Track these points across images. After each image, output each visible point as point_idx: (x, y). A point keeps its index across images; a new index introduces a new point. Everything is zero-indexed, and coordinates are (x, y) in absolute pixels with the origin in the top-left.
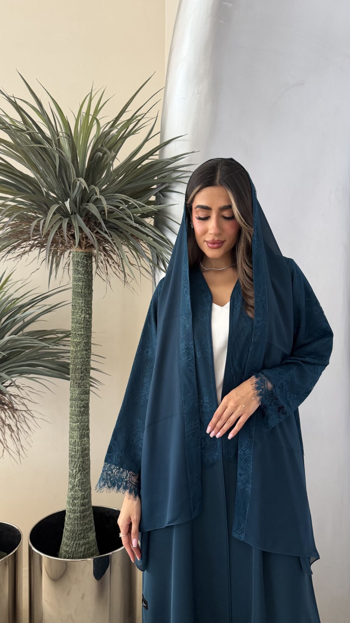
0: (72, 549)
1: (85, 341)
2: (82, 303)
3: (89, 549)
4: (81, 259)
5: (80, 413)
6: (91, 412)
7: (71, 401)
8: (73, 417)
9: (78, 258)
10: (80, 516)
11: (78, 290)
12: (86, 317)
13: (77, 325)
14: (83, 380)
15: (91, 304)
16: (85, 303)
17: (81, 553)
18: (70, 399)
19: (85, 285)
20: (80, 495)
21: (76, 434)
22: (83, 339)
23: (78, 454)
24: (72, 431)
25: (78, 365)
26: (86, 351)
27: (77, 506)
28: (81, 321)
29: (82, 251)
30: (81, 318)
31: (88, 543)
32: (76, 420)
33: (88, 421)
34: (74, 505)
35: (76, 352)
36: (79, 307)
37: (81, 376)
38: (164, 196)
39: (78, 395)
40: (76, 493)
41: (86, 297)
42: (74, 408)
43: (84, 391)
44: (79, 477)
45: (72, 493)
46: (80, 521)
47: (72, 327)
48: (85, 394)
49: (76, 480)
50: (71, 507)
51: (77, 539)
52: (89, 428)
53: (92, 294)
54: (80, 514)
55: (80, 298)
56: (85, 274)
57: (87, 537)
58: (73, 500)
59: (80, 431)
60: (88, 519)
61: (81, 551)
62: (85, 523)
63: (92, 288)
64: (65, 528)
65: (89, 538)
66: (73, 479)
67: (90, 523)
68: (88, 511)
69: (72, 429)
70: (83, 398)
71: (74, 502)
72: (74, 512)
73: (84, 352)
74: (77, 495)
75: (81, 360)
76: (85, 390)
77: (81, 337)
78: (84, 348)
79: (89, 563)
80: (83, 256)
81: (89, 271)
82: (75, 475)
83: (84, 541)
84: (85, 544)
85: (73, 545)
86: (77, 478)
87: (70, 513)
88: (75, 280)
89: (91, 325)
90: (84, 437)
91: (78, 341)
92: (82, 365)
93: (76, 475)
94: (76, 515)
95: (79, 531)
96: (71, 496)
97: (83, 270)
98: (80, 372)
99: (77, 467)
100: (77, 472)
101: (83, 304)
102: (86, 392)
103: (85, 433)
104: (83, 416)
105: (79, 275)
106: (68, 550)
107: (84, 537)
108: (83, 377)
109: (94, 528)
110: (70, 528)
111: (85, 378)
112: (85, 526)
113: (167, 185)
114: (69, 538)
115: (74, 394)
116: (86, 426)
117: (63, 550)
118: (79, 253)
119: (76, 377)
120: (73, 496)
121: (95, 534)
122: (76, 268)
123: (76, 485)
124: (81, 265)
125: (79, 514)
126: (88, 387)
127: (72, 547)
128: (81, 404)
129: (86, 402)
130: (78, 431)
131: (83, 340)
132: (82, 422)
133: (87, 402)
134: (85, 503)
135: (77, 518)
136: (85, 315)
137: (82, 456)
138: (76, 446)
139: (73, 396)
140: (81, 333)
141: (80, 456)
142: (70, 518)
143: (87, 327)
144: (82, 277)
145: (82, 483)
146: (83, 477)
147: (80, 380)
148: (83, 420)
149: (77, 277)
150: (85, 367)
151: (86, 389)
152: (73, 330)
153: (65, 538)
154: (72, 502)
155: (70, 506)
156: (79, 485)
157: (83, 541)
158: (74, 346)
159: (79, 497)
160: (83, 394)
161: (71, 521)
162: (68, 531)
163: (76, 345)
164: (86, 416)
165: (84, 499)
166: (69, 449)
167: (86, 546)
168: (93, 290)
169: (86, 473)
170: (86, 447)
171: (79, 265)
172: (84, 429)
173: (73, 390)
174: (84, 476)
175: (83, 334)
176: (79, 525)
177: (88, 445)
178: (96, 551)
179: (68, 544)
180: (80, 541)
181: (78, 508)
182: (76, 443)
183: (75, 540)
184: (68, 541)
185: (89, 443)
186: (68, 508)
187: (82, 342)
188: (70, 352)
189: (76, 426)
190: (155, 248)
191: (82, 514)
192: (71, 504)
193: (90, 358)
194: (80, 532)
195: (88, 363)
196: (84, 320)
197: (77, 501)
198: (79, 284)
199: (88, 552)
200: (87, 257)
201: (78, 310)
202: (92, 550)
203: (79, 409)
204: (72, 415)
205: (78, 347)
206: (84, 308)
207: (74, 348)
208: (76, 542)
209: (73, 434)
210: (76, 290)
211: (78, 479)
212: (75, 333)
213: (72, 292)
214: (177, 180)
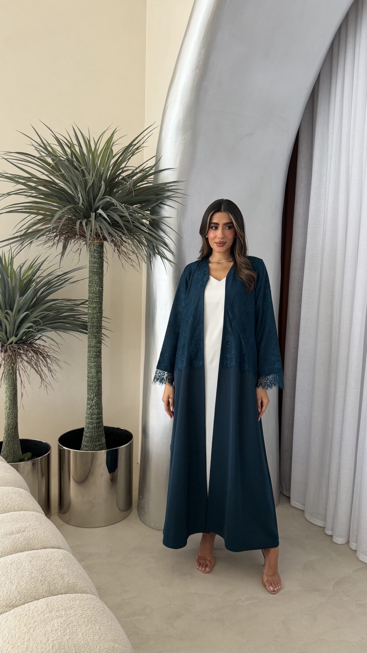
0: (91, 449)
1: (100, 306)
2: (97, 279)
3: (102, 448)
4: (96, 248)
5: (97, 356)
6: (102, 356)
8: (91, 359)
9: (94, 247)
12: (100, 290)
13: (93, 295)
14: (98, 333)
15: (103, 280)
18: (89, 347)
19: (98, 266)
20: (97, 411)
21: (93, 371)
22: (98, 305)
23: (94, 384)
25: (94, 323)
27: (94, 420)
28: (97, 292)
29: (97, 242)
30: (96, 290)
32: (93, 361)
33: (101, 362)
34: (92, 419)
35: (93, 314)
36: (95, 282)
37: (97, 331)
38: (160, 207)
39: (94, 344)
40: (93, 411)
41: (100, 275)
42: (91, 353)
44: (96, 400)
45: (91, 411)
47: (89, 296)
49: (94, 402)
50: (90, 420)
51: (94, 442)
52: (101, 367)
53: (103, 273)
55: (95, 276)
56: (99, 259)
58: (91, 416)
59: (96, 368)
60: (101, 428)
61: (97, 449)
62: (100, 431)
64: (84, 435)
65: (102, 441)
67: (102, 431)
69: (90, 367)
70: (98, 346)
71: (92, 417)
72: (92, 423)
73: (99, 314)
75: (97, 320)
77: (96, 304)
78: (98, 312)
80: (97, 246)
81: (101, 256)
83: (99, 443)
85: (91, 446)
87: (87, 429)
88: (91, 262)
89: (102, 295)
90: (99, 373)
91: (94, 306)
92: (97, 324)
93: (93, 398)
94: (93, 425)
95: (96, 436)
96: (90, 413)
97: (98, 256)
98: (96, 328)
99: (94, 393)
101: (98, 280)
102: (100, 342)
103: (99, 370)
104: (98, 358)
105: (95, 259)
106: (88, 450)
107: (99, 440)
109: (105, 436)
110: (88, 435)
112: (99, 433)
114: (88, 442)
118: (95, 243)
119: (93, 331)
122: (93, 254)
123: (94, 405)
124: (96, 252)
125: (95, 425)
126: (101, 339)
128: (97, 350)
132: (98, 362)
133: (100, 349)
134: (100, 418)
135: (94, 428)
136: (99, 288)
137: (97, 386)
138: (93, 379)
139: (91, 344)
140: (96, 300)
143: (100, 296)
144: (97, 260)
145: (98, 404)
147: (96, 333)
148: (98, 361)
149: (93, 260)
150: (99, 325)
151: (99, 340)
152: (90, 298)
153: (85, 442)
155: (89, 420)
158: (91, 310)
159: (95, 413)
160: (98, 343)
161: (90, 430)
162: (87, 437)
163: (93, 309)
164: (100, 359)
165: (99, 415)
166: (88, 381)
167: (100, 447)
168: (104, 270)
170: (100, 380)
172: (99, 367)
173: (91, 340)
174: (99, 399)
175: (98, 302)
176: (95, 432)
180: (96, 443)
182: (94, 377)
183: (93, 443)
184: (87, 444)
185: (101, 377)
187: (97, 307)
188: (88, 314)
189: (93, 365)
190: (152, 242)
191: (97, 429)
192: (90, 418)
193: (102, 318)
194: (97, 437)
195: (101, 322)
196: (98, 291)
197: (94, 416)
198: (95, 265)
200: (100, 246)
201: (94, 284)
202: (104, 446)
203: (95, 353)
205: (94, 311)
206: (98, 283)
209: (91, 370)
210: (93, 270)
211: (95, 401)
212: (92, 301)
213: (89, 271)
214: (168, 197)
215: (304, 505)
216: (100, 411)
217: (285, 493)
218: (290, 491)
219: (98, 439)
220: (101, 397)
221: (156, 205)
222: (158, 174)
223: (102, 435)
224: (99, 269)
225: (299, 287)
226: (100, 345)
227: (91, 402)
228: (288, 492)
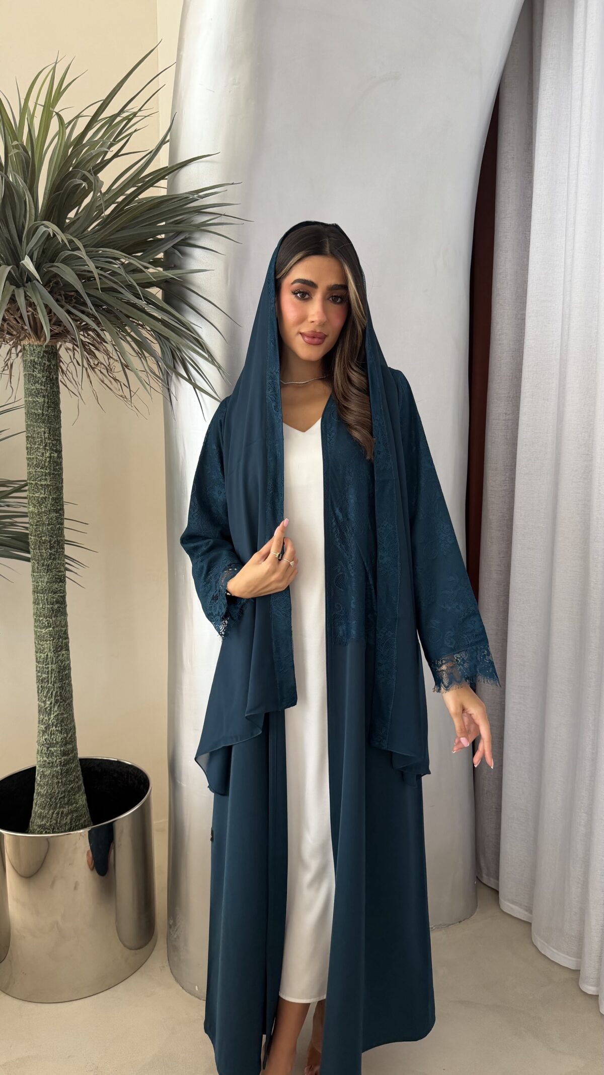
0: (51, 821)
1: (54, 496)
2: (45, 433)
3: (78, 819)
4: (38, 357)
5: (53, 611)
6: (69, 610)
7: (36, 594)
8: (41, 618)
9: (34, 355)
10: (61, 772)
11: (37, 410)
12: (54, 457)
13: (39, 470)
14: (54, 559)
15: (60, 434)
16: (50, 433)
17: (65, 826)
18: (34, 592)
19: (48, 402)
20: (60, 738)
21: (48, 645)
22: (50, 493)
23: (53, 676)
24: (39, 642)
25: (44, 536)
26: (56, 513)
27: (56, 757)
28: (45, 463)
29: (39, 344)
30: (44, 459)
31: (76, 811)
32: (46, 623)
33: (66, 625)
34: (51, 754)
35: (39, 515)
36: (40, 439)
37: (51, 554)
38: (182, 253)
39: (46, 584)
40: (53, 736)
41: (51, 422)
42: (41, 604)
43: (57, 577)
44: (56, 711)
45: (46, 737)
46: (61, 779)
47: (29, 473)
48: (59, 583)
50: (45, 759)
51: (58, 805)
52: (68, 635)
53: (60, 417)
54: (61, 767)
55: (41, 425)
56: (47, 384)
57: (75, 802)
58: (48, 748)
59: (53, 640)
61: (66, 822)
62: (70, 781)
63: (59, 407)
64: (36, 792)
65: (77, 803)
66: (47, 715)
67: (77, 780)
68: (73, 762)
69: (39, 638)
70: (57, 588)
71: (50, 751)
72: (51, 765)
73: (54, 515)
74: (54, 739)
75: (49, 527)
76: (58, 575)
77: (46, 490)
78: (52, 508)
79: (83, 837)
80: (42, 352)
81: (53, 377)
82: (49, 708)
83: (70, 807)
84: (72, 812)
85: (52, 816)
86: (53, 714)
87: (44, 767)
88: (29, 393)
89: (61, 469)
90: (61, 649)
91: (41, 496)
92: (51, 536)
93: (51, 709)
94: (55, 769)
95: (61, 793)
96: (45, 742)
97: (43, 377)
98: (48, 547)
99: (51, 697)
100: (53, 705)
101: (47, 435)
102: (60, 579)
103: (62, 644)
104: (57, 617)
105: (37, 385)
106: (45, 824)
107: (68, 801)
108: (54, 555)
109: (84, 788)
110: (45, 790)
111: (57, 556)
112: (70, 785)
113: (187, 235)
114: (45, 807)
115: (40, 582)
116: (63, 633)
117: (36, 825)
118: (35, 347)
119: (42, 555)
120: (48, 742)
121: (85, 797)
122: (32, 373)
123: (53, 724)
124: (39, 368)
125: (59, 768)
126: (63, 570)
127: (51, 818)
128: (53, 598)
129: (61, 595)
130: (50, 641)
131: (51, 495)
132: (57, 626)
133: (63, 595)
134: (69, 751)
135: (55, 775)
136: (52, 453)
137: (59, 679)
138: (48, 664)
139: (39, 585)
140: (45, 483)
141: (56, 679)
142: (43, 776)
143: (56, 473)
144: (43, 388)
145: (62, 721)
146: (62, 711)
147: (50, 559)
148: (58, 623)
149: (32, 388)
150: (55, 539)
151: (60, 574)
152: (30, 478)
153: (39, 807)
154: (47, 751)
155: (43, 758)
156: (57, 724)
157: (68, 807)
158: (35, 505)
159: (57, 743)
160: (56, 582)
161: (47, 779)
162: (42, 796)
163: (39, 503)
164: (63, 617)
165: (65, 745)
166: (37, 671)
167: (73, 815)
168: (62, 411)
169: (67, 705)
170: (65, 664)
171: (36, 368)
172: (60, 637)
173: (38, 575)
174: (64, 710)
175: (50, 485)
176: (60, 784)
177: (68, 662)
178: (88, 822)
179: (44, 815)
180: (64, 808)
181: (57, 759)
182: (49, 660)
183: (55, 808)
184: (43, 811)
185: (68, 659)
186: (40, 760)
187: (49, 498)
188: (29, 515)
189: (46, 632)
190: (168, 339)
191: (64, 768)
192: (45, 754)
193: (62, 524)
194: (63, 795)
195: (60, 531)
196: (49, 462)
197: (55, 749)
198: (39, 400)
199: (77, 824)
200: (49, 354)
201: (38, 444)
202: (83, 819)
203: (51, 606)
204: (39, 617)
205: (42, 506)
206: (48, 442)
207: (35, 508)
208: (57, 810)
209: (42, 645)
210: (33, 411)
211: (55, 714)
212: (36, 483)
213: (26, 413)
214: (202, 228)
215: (531, 912)
216: (69, 736)
217: (485, 880)
218: (497, 877)
219: (66, 799)
220: (70, 705)
221: (173, 247)
222: (175, 176)
223: (77, 789)
224: (48, 407)
225: (508, 437)
226: (61, 586)
227: (47, 718)
228: (492, 879)
